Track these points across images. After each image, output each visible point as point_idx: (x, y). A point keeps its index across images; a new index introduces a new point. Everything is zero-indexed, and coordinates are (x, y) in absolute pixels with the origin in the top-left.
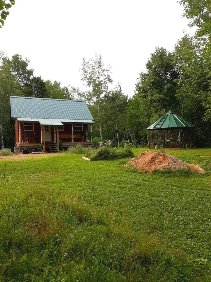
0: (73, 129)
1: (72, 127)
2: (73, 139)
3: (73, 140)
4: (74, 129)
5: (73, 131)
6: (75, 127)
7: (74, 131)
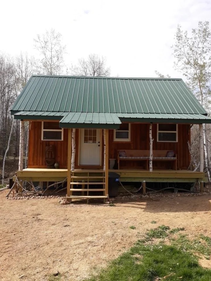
0: (151, 136)
1: (151, 132)
2: (151, 162)
3: (151, 166)
4: (154, 136)
5: (151, 142)
6: (158, 132)
7: (153, 142)
